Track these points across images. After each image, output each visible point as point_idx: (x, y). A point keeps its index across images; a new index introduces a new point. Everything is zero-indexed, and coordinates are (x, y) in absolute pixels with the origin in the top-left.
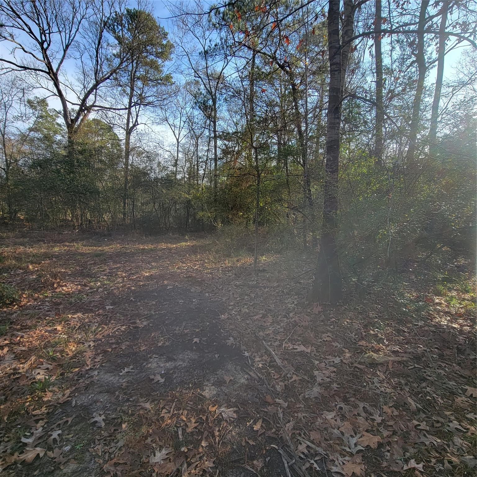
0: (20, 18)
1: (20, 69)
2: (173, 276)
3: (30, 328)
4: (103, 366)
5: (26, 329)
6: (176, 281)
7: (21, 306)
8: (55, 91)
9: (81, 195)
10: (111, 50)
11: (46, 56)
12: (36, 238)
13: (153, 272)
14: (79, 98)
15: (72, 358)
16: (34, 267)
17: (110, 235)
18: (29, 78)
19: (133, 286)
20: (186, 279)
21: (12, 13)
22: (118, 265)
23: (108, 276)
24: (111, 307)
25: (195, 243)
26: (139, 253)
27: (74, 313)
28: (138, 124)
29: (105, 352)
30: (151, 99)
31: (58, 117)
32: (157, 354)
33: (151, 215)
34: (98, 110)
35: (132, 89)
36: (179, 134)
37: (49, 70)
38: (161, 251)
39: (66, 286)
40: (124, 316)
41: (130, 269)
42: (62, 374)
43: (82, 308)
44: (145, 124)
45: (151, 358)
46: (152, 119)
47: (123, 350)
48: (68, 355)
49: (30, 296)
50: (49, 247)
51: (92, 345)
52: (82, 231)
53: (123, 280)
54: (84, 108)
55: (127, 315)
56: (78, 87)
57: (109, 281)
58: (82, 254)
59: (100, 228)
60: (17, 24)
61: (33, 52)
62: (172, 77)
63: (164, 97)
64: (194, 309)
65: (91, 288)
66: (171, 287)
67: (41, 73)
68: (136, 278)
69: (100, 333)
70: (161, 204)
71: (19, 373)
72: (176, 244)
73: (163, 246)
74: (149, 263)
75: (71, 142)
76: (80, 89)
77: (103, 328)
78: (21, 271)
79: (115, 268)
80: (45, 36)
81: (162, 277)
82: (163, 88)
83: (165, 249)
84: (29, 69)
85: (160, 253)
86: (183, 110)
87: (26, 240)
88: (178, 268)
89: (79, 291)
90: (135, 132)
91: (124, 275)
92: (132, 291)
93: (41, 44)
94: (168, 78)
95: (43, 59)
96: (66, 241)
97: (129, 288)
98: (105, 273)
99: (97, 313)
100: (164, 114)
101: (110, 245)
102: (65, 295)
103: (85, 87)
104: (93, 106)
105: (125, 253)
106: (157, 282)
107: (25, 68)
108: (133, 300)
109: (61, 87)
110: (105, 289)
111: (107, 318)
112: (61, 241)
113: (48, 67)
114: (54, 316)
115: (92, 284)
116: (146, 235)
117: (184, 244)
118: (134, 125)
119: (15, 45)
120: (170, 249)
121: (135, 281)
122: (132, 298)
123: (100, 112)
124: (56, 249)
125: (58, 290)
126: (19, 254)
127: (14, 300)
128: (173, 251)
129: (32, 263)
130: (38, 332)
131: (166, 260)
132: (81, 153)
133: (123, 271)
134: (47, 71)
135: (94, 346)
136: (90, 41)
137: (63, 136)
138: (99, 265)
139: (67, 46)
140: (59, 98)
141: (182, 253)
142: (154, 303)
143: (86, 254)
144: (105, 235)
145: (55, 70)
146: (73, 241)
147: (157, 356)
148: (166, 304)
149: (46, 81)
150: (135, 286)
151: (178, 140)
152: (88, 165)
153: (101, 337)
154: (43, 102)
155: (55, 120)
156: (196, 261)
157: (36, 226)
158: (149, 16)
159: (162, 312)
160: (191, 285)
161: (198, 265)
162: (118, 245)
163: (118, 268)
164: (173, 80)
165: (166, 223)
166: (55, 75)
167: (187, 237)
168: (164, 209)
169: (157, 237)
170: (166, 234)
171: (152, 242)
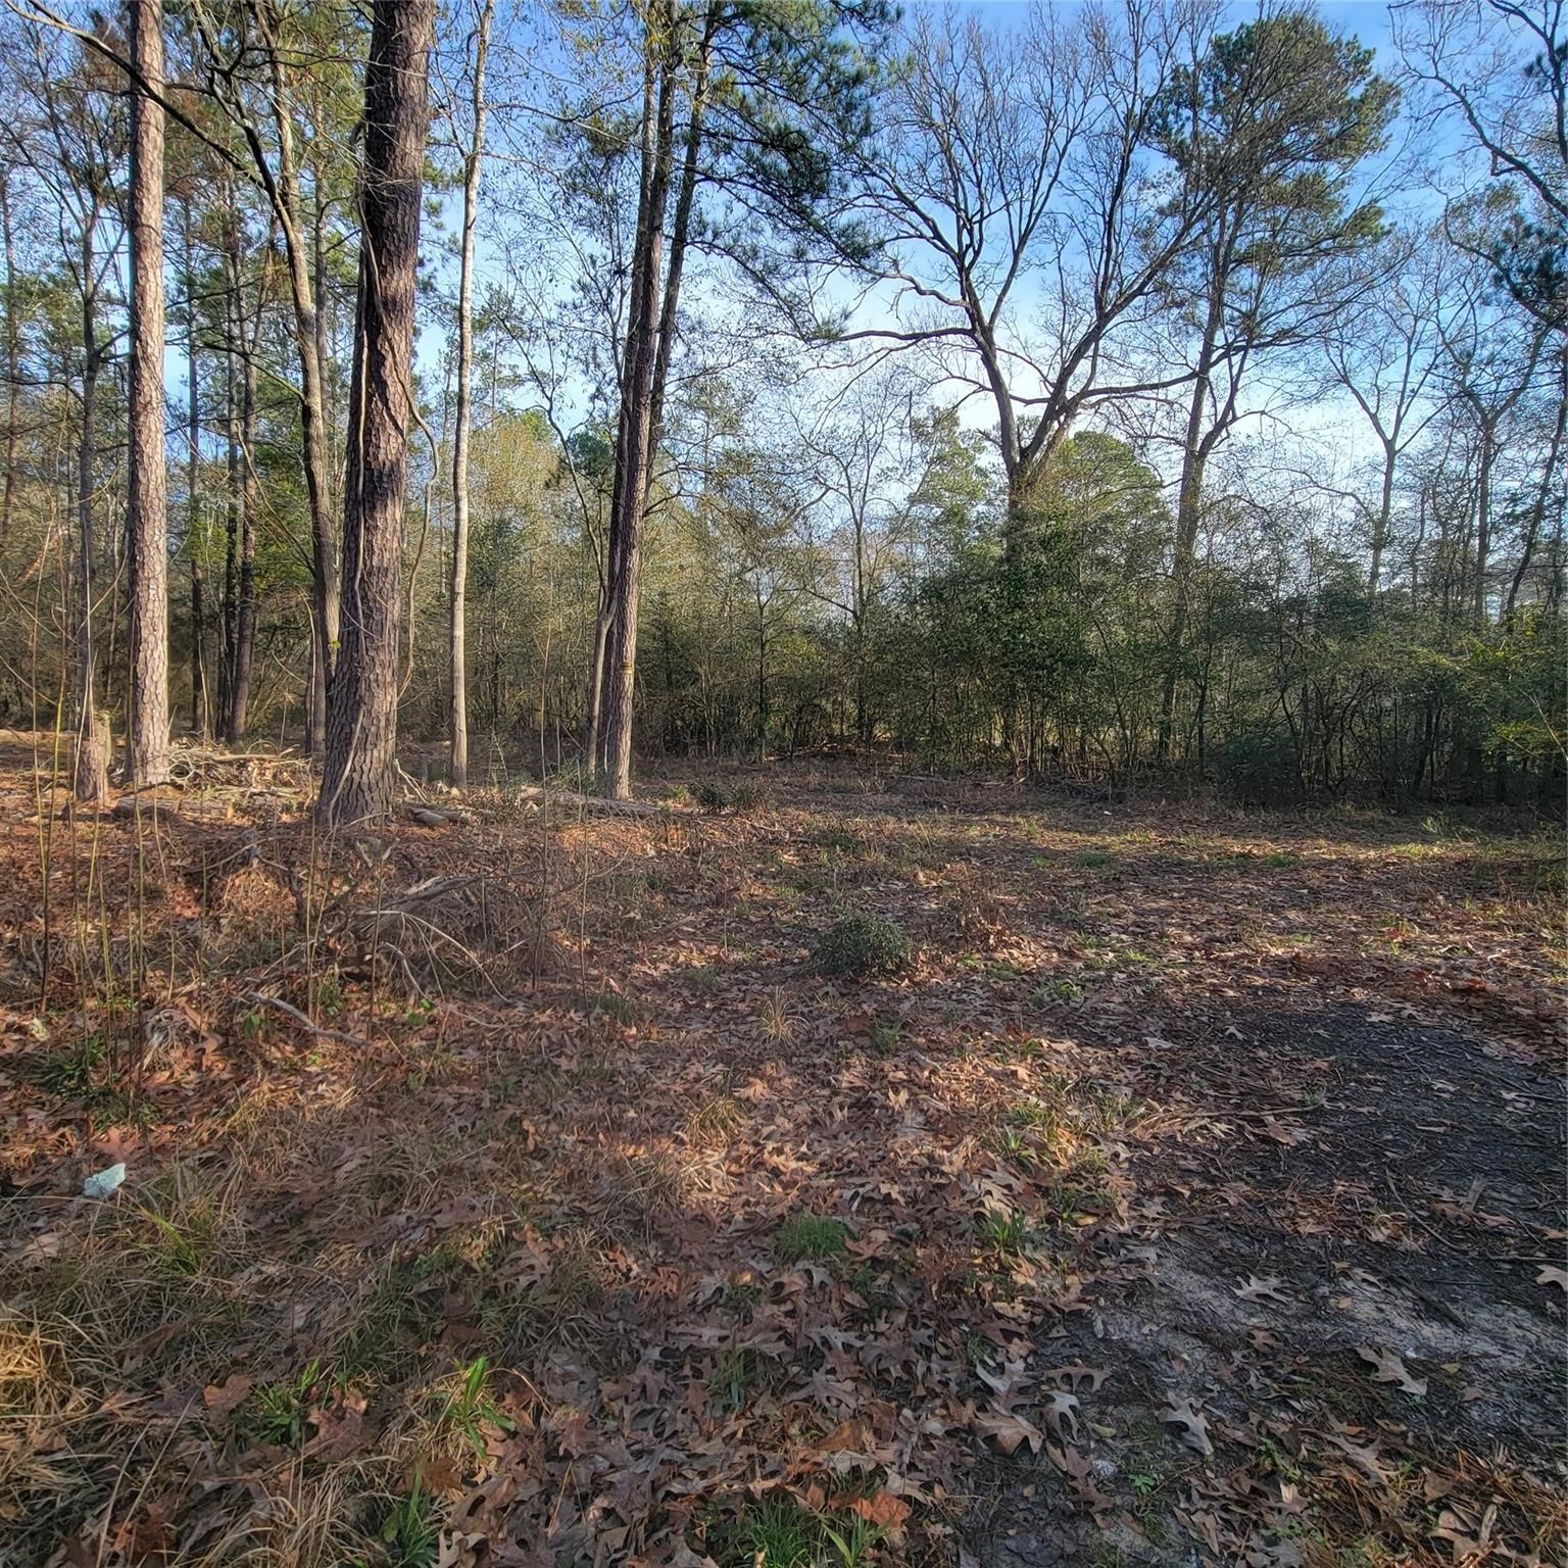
0: (914, 209)
1: (904, 343)
2: (1386, 975)
3: (948, 1051)
4: (1168, 1239)
5: (939, 1050)
6: (1405, 998)
7: (916, 984)
8: (984, 377)
10: (1151, 200)
11: (967, 290)
12: (919, 795)
13: (1301, 945)
14: (1045, 380)
15: (1068, 1178)
16: (930, 879)
17: (1120, 799)
18: (922, 361)
19: (1230, 987)
20: (1455, 1000)
21: (897, 203)
22: (1163, 903)
23: (1134, 934)
24: (1166, 1045)
25: (1466, 849)
26: (1229, 867)
27: (1054, 1037)
28: (1235, 418)
29: (1171, 1194)
30: (1290, 319)
31: (981, 450)
32: (1374, 1271)
34: (1099, 403)
35: (1217, 304)
36: (1399, 421)
37: (973, 324)
38: (1317, 869)
39: (1018, 946)
40: (1214, 1085)
41: (1208, 923)
42: (1050, 1219)
43: (1075, 1026)
44: (1263, 413)
45: (1346, 1274)
46: (1290, 388)
47: (1230, 1208)
48: (1057, 1163)
49: (935, 960)
50: (954, 824)
51: (1123, 1156)
52: (1037, 782)
53: (1190, 957)
54: (1060, 406)
55: (1225, 1086)
56: (1045, 348)
57: (1142, 951)
58: (1046, 854)
59: (1085, 775)
60: (906, 227)
61: (939, 289)
62: (1379, 213)
63: (1342, 295)
64: (1513, 1135)
65: (1088, 967)
66: (1384, 1017)
67: (951, 338)
68: (1237, 957)
69: (1145, 1122)
70: (1311, 694)
71: (943, 1174)
72: (1376, 846)
73: (1323, 849)
74: (1276, 909)
75: (1017, 516)
76: (1048, 352)
77: (1150, 1108)
78: (900, 885)
79: (1152, 912)
80: (970, 233)
81: (1342, 971)
82: (1342, 262)
83: (1332, 862)
84: (924, 336)
85: (1315, 878)
86: (1421, 324)
87: (897, 800)
88: (1404, 946)
89: (1057, 968)
90: (1223, 447)
91: (1188, 939)
92: (1226, 1002)
93: (959, 258)
94: (1364, 220)
95: (959, 297)
96: (994, 808)
97: (1215, 990)
98: (1122, 922)
99: (1121, 1052)
100: (1337, 360)
101: (1126, 831)
102: (1017, 972)
103: (1063, 343)
104: (1085, 393)
105: (1180, 864)
106: (1319, 987)
107: (916, 337)
108: (1240, 1036)
109: (1001, 361)
110: (1134, 979)
111: (1157, 1077)
112: (981, 809)
113: (971, 315)
114: (1002, 1031)
115: (1090, 953)
116: (1247, 804)
117: (1415, 849)
118: (1220, 425)
119: (902, 284)
120: (1356, 867)
121: (1232, 966)
122: (1232, 1029)
123: (1105, 408)
124: (974, 832)
125: (998, 955)
126: (890, 837)
127: (901, 965)
128: (1368, 874)
129: (924, 866)
130: (968, 1067)
131: (1343, 907)
132: (1045, 544)
133: (1182, 926)
134: (968, 326)
135: (1129, 1160)
136: (1089, 196)
137: (989, 503)
138: (1098, 892)
139: (1023, 240)
140: (992, 395)
141: (1411, 885)
142: (1324, 1065)
143: (1057, 854)
144: (1104, 798)
145: (987, 319)
146: (1011, 809)
147: (1372, 1279)
148: (1375, 1082)
149: (960, 354)
150: (1238, 984)
151: (1389, 444)
152: (1068, 581)
153: (1147, 1138)
154: (947, 419)
155: (972, 459)
156: (1487, 927)
157: (916, 759)
158: (1298, 26)
159: (1364, 1110)
160: (1480, 1026)
161: (1501, 944)
162: (1153, 835)
163: (1165, 914)
164: (1385, 222)
165: (1328, 764)
166: (987, 332)
167: (1429, 825)
168: (1324, 713)
169: (1292, 816)
170: (1326, 805)
171: (1273, 832)
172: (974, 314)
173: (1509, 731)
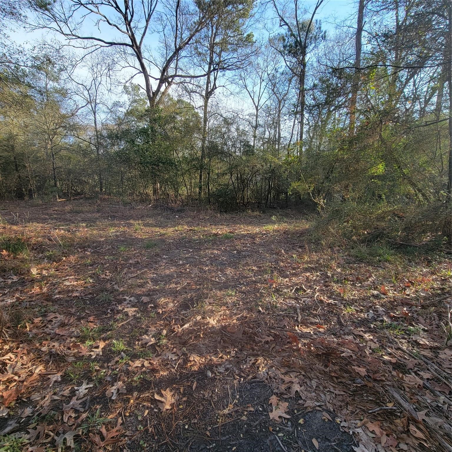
1: (107, 45)
8: (140, 68)
9: (154, 167)
12: (108, 213)
17: (182, 211)
25: (284, 226)
28: (216, 88)
33: (227, 188)
36: (259, 101)
37: (132, 43)
38: (240, 239)
44: (224, 86)
52: (156, 206)
59: (176, 203)
61: (117, 25)
72: (258, 227)
83: (245, 236)
84: (115, 44)
85: (239, 245)
86: (263, 74)
90: (213, 95)
93: (125, 16)
95: (126, 31)
100: (243, 80)
107: (111, 44)
113: (131, 39)
116: (221, 212)
117: (270, 227)
118: (213, 89)
119: (100, 17)
120: (253, 237)
134: (131, 44)
139: (149, 17)
145: (138, 43)
151: (256, 108)
162: (185, 227)
164: (254, 39)
165: (244, 198)
166: (138, 48)
167: (274, 218)
168: (243, 181)
169: (234, 216)
170: (244, 211)
171: (228, 223)
172: (133, 39)
173: (295, 185)
